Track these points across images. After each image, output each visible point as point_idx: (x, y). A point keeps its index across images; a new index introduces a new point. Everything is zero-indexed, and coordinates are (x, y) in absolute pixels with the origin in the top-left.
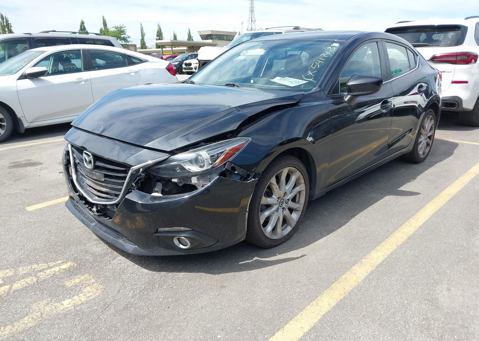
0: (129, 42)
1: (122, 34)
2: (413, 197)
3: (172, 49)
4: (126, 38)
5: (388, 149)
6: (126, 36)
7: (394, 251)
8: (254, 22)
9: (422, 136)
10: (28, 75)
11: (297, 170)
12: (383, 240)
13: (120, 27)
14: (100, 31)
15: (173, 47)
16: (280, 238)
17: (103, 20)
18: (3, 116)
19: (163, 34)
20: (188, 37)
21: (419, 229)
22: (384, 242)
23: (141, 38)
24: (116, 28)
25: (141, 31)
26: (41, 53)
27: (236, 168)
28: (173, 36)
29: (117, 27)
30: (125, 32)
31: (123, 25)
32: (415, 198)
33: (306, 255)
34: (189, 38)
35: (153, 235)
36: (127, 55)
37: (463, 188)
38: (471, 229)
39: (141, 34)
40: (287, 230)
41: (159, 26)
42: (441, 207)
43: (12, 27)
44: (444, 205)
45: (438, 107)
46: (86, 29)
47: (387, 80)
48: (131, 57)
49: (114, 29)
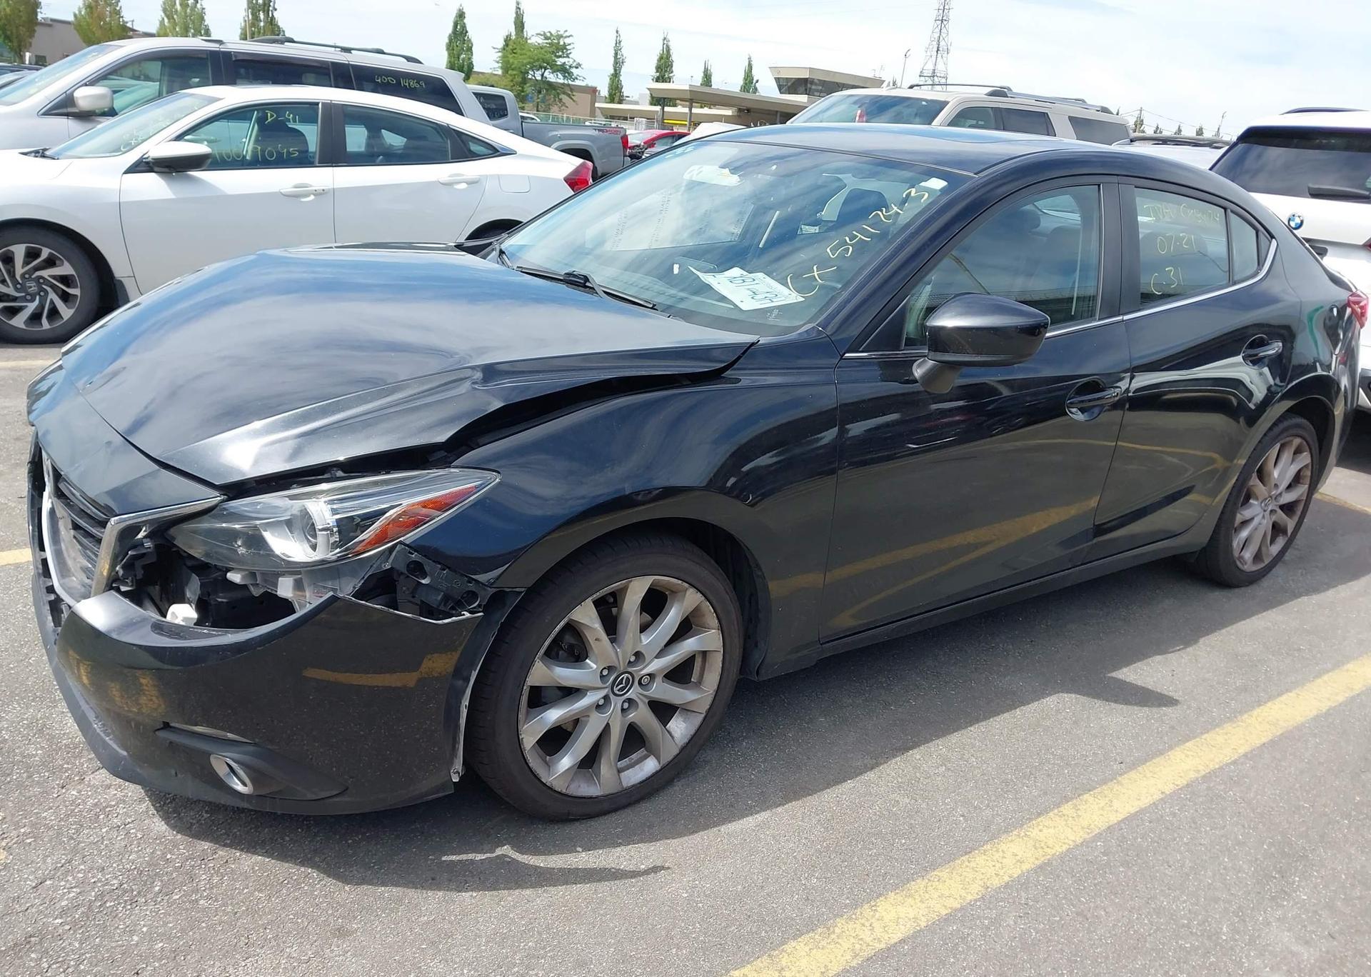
0: (577, 79)
1: (560, 57)
2: (1141, 713)
3: (691, 110)
4: (568, 67)
5: (1095, 536)
6: (571, 61)
7: (962, 908)
8: (945, 55)
9: (1256, 503)
10: (153, 163)
11: (686, 585)
12: (950, 858)
13: (558, 35)
14: (505, 41)
15: (694, 104)
16: (607, 793)
17: (517, 13)
18: (72, 270)
19: (674, 64)
20: (745, 79)
21: (1098, 837)
22: (947, 866)
23: (612, 71)
24: (547, 38)
25: (614, 52)
26: (206, 103)
27: (427, 568)
28: (702, 75)
29: (549, 35)
30: (569, 52)
31: (566, 31)
32: (1148, 716)
33: (669, 868)
34: (746, 84)
35: (157, 733)
36: (454, 130)
37: (1340, 705)
38: (1279, 872)
39: (613, 59)
40: (642, 770)
41: (665, 42)
42: (1221, 768)
43: (276, 10)
44: (1234, 762)
45: (1330, 412)
46: (467, 32)
47: (1119, 315)
48: (464, 137)
49: (540, 40)
